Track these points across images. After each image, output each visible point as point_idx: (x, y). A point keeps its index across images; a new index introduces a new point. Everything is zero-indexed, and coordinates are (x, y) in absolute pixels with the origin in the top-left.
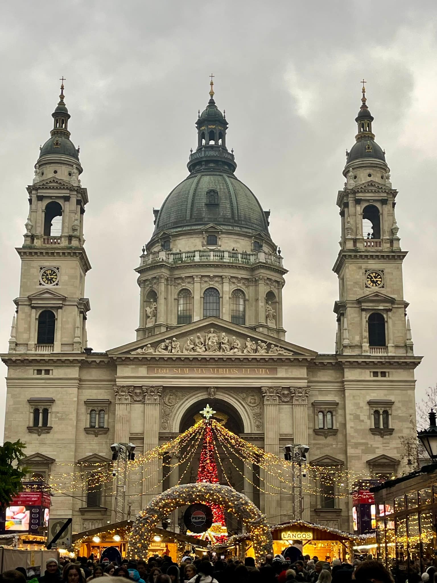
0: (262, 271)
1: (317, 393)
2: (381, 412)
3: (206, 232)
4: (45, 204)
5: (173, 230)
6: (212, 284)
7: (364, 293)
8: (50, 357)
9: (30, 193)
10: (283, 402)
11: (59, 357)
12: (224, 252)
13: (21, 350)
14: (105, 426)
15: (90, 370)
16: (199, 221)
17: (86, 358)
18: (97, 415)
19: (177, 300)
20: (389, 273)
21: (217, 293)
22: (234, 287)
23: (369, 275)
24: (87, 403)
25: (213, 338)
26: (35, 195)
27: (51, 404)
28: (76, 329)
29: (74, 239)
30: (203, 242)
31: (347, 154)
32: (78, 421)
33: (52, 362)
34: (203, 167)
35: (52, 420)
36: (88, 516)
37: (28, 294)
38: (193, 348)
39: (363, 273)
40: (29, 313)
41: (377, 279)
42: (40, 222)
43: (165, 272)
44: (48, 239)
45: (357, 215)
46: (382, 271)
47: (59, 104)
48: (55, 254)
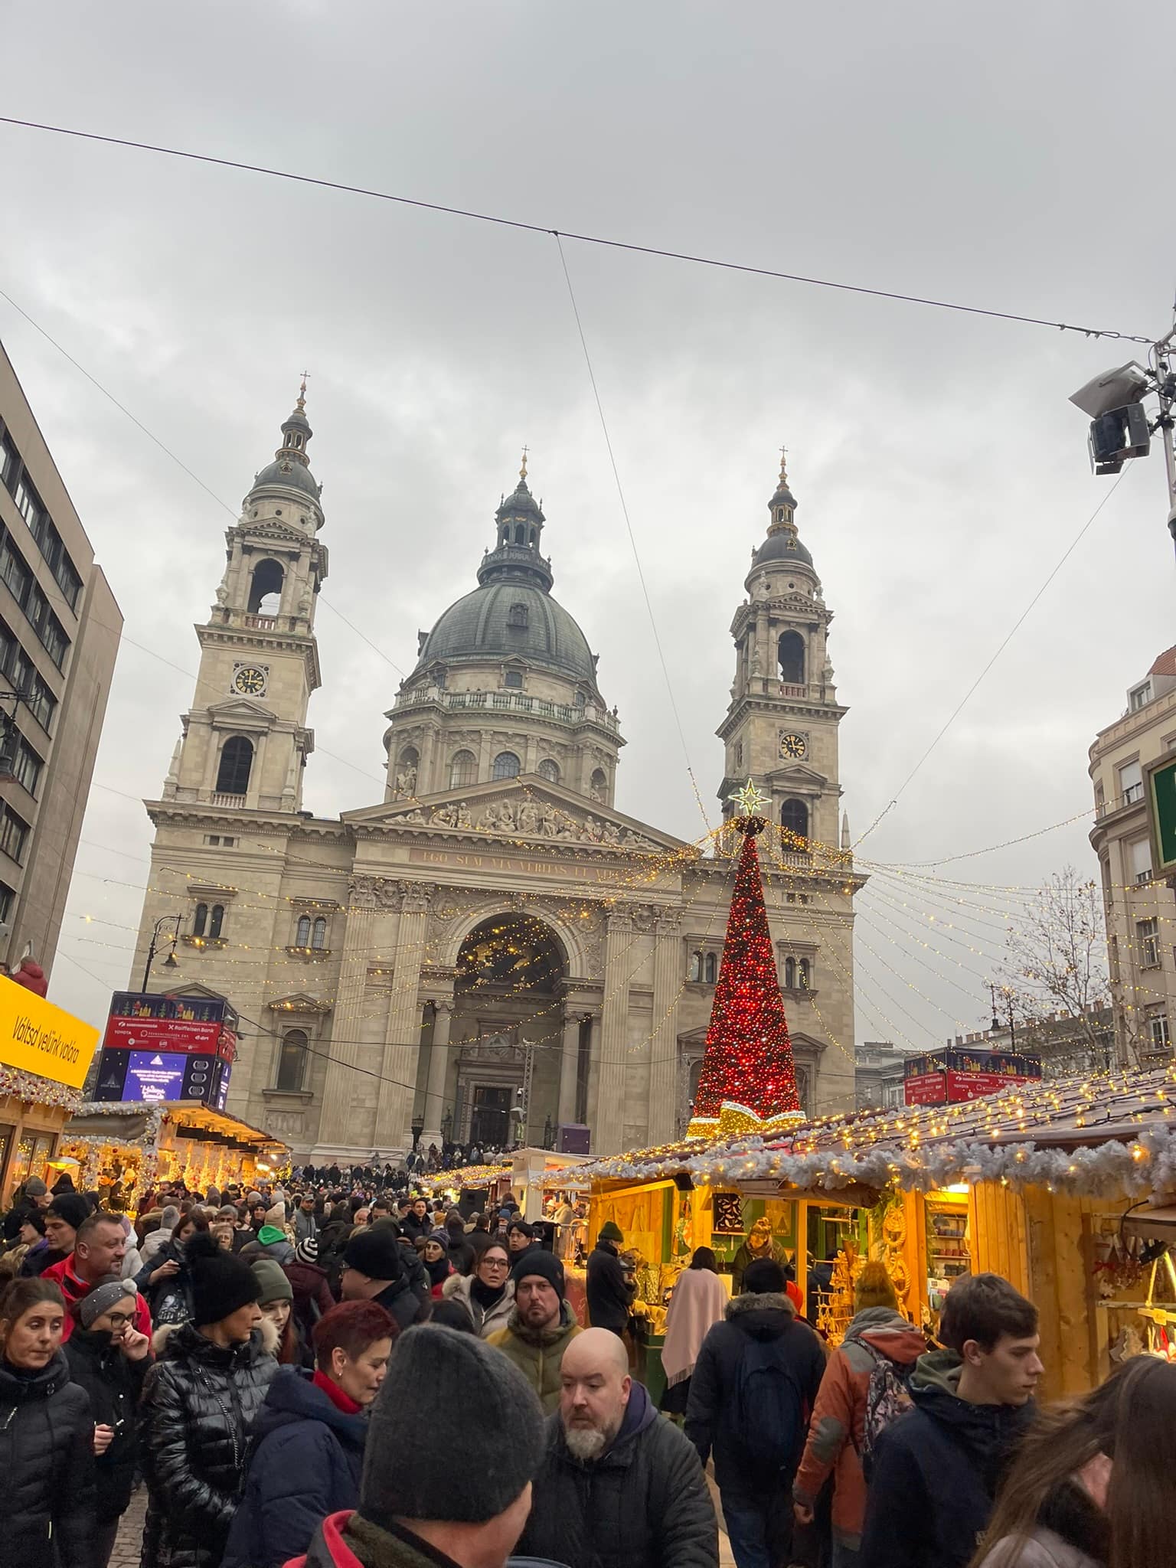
0: (590, 735)
1: (692, 920)
2: (798, 961)
3: (507, 665)
4: (256, 562)
5: (451, 659)
6: (509, 747)
7: (776, 765)
8: (236, 814)
9: (230, 541)
10: (640, 929)
11: (253, 816)
12: (532, 699)
13: (186, 799)
14: (325, 947)
15: (307, 846)
16: (496, 648)
17: (302, 824)
18: (311, 926)
19: (450, 766)
20: (817, 738)
21: (516, 761)
22: (544, 756)
23: (785, 739)
24: (297, 903)
25: (530, 809)
26: (240, 545)
27: (231, 898)
28: (289, 773)
29: (299, 624)
30: (499, 681)
31: (754, 553)
32: (276, 932)
33: (240, 824)
34: (505, 575)
35: (228, 927)
36: (277, 1104)
37: (208, 705)
38: (494, 824)
39: (776, 734)
40: (207, 738)
41: (798, 747)
42: (244, 589)
43: (435, 719)
44: (254, 619)
45: (771, 643)
46: (807, 735)
47: (296, 412)
48: (264, 644)
